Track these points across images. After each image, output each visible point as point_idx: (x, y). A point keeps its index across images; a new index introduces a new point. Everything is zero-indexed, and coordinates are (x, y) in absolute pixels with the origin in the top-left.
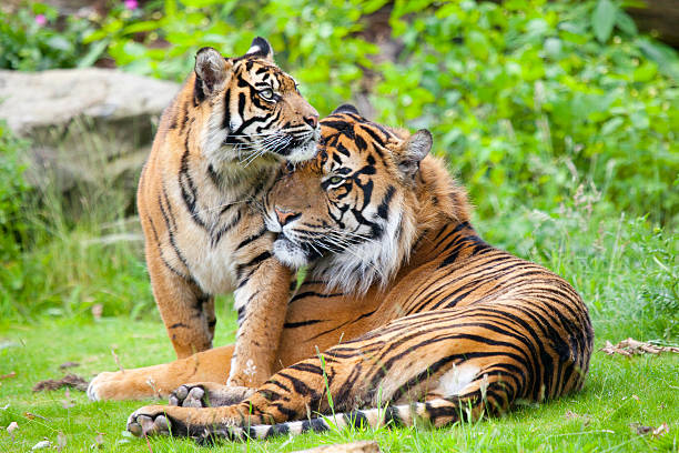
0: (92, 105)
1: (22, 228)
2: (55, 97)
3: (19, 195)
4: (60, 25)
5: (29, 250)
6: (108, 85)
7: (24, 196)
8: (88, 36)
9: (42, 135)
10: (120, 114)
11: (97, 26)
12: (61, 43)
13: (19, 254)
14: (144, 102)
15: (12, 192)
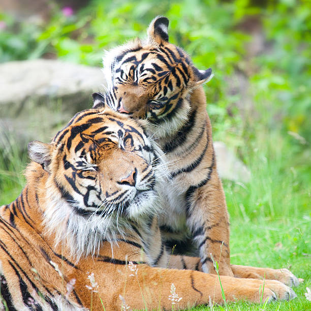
2: (13, 81)
4: (15, 29)
6: (51, 72)
8: (37, 36)
10: (61, 93)
11: (43, 29)
12: (17, 43)
14: (79, 83)
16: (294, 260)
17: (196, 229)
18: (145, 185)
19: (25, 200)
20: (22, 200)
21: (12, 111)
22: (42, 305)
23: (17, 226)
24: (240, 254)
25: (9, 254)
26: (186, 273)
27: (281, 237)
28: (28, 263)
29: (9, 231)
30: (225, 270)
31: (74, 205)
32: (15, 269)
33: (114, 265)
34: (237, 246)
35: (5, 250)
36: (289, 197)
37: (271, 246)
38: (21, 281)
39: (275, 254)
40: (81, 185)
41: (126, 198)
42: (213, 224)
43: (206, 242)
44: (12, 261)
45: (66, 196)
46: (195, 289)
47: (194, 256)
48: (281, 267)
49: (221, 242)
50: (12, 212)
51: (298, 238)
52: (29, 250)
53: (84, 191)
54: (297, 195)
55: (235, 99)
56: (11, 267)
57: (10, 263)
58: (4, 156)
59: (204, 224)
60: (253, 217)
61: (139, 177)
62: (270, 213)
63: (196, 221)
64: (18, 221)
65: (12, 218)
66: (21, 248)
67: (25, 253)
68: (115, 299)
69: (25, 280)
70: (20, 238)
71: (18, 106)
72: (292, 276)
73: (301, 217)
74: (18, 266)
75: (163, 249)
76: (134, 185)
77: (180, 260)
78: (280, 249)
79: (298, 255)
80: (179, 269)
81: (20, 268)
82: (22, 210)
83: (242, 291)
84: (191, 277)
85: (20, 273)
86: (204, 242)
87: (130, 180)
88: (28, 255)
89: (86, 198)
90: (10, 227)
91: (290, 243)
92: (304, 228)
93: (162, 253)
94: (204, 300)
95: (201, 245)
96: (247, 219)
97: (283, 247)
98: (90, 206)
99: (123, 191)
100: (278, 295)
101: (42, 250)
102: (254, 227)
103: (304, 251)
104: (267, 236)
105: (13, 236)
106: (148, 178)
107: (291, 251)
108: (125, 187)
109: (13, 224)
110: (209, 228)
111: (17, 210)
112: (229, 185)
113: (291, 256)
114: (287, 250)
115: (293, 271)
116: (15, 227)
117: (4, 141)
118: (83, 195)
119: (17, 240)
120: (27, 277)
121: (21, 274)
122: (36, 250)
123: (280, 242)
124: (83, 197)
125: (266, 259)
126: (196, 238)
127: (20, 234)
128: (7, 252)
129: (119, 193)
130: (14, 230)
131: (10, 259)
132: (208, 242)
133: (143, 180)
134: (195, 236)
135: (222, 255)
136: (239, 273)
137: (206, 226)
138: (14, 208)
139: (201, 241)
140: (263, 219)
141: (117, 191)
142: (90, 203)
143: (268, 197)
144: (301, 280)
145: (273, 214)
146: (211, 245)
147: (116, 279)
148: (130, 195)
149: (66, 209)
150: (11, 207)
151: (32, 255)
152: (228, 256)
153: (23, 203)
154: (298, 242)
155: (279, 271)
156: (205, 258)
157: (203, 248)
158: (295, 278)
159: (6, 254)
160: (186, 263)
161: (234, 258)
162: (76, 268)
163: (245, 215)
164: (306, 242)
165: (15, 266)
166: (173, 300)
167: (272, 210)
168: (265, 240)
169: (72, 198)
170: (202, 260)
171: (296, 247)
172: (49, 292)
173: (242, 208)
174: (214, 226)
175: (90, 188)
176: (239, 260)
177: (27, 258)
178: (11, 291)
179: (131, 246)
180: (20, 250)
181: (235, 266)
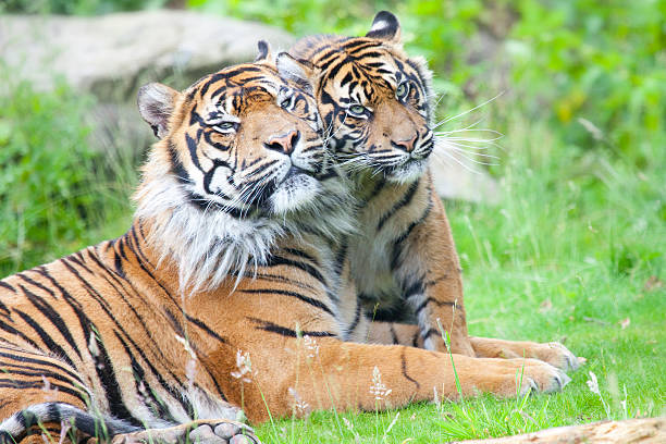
0: (162, 54)
1: (88, 200)
2: (119, 45)
3: (82, 163)
5: (96, 226)
6: (180, 29)
7: (89, 164)
9: (105, 90)
10: (196, 63)
13: (84, 232)
14: (225, 47)
15: (75, 160)
16: (571, 329)
17: (410, 284)
18: (307, 161)
19: (139, 235)
20: (134, 234)
21: (119, 93)
22: (168, 403)
23: (128, 275)
24: (485, 320)
25: (113, 319)
26: (394, 352)
27: (550, 291)
28: (145, 332)
29: (114, 282)
30: (461, 346)
31: (188, 187)
32: (125, 344)
33: (283, 337)
34: (479, 306)
35: (108, 312)
36: (562, 227)
37: (533, 306)
38: (134, 364)
39: (541, 319)
40: (205, 155)
41: (272, 173)
42: (439, 276)
43: (428, 305)
44: (118, 331)
45: (178, 171)
46: (408, 377)
47: (411, 324)
48: (549, 340)
49: (452, 304)
50: (118, 252)
51: (575, 293)
52: (146, 314)
53: (207, 165)
54: (576, 225)
55: (476, 70)
56: (118, 341)
57: (117, 335)
58: (106, 166)
59: (422, 278)
60: (505, 259)
61: (301, 145)
62: (532, 253)
63: (410, 273)
64: (128, 267)
65: (118, 262)
66: (133, 310)
67: (139, 317)
68: (285, 391)
69: (140, 361)
70: (132, 293)
71: (127, 83)
72: (567, 353)
73: (581, 261)
74: (129, 338)
75: (359, 314)
76: (289, 153)
77: (389, 329)
78: (549, 311)
79: (579, 320)
80: (385, 344)
81: (133, 342)
82: (135, 249)
83: (482, 381)
84: (403, 357)
85: (132, 349)
86: (424, 305)
87: (286, 142)
88: (144, 320)
89: (208, 177)
90: (117, 277)
91: (564, 301)
92: (587, 277)
93: (357, 320)
94: (423, 393)
95: (419, 310)
96: (496, 265)
97: (553, 307)
98: (212, 193)
99: (268, 160)
100: (539, 385)
101: (169, 312)
102: (508, 276)
103: (586, 314)
104: (528, 291)
105: (121, 290)
106: (315, 152)
107: (566, 314)
108: (274, 155)
109: (121, 272)
110: (433, 283)
111: (126, 249)
112: (467, 209)
113: (566, 322)
114: (560, 312)
115: (569, 345)
116: (123, 277)
117: (105, 141)
118: (204, 172)
119: (126, 297)
120: (144, 356)
121: (134, 352)
122: (157, 313)
123: (548, 300)
124: (203, 176)
125: (525, 326)
126: (410, 299)
127: (132, 287)
128: (111, 316)
129: (263, 162)
130: (122, 281)
131: (115, 327)
132: (431, 305)
133: (305, 151)
134: (407, 296)
135: (455, 324)
136: (482, 350)
137: (426, 281)
138: (121, 246)
139: (418, 304)
140: (520, 265)
141: (260, 159)
142: (212, 187)
143: (528, 228)
144: (583, 360)
145: (538, 255)
146: (437, 309)
147: (286, 360)
148: (280, 170)
149: (174, 193)
150: (116, 245)
151: (152, 321)
152: (464, 323)
153: (136, 239)
154: (577, 299)
155: (546, 347)
156: (427, 330)
157: (423, 314)
158: (572, 357)
159: (110, 319)
160: (398, 334)
161: (474, 326)
162: (222, 340)
163: (490, 257)
164: (590, 299)
165: (124, 338)
166: (377, 393)
167: (536, 247)
168: (525, 297)
169: (186, 175)
170: (423, 333)
171: (573, 308)
172: (178, 381)
173: (488, 246)
174: (440, 279)
175: (218, 163)
176: (482, 329)
177: (144, 325)
178: (119, 379)
179: (308, 306)
180: (132, 312)
181: (476, 339)
